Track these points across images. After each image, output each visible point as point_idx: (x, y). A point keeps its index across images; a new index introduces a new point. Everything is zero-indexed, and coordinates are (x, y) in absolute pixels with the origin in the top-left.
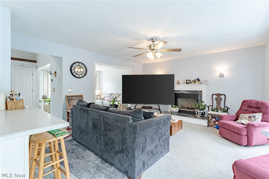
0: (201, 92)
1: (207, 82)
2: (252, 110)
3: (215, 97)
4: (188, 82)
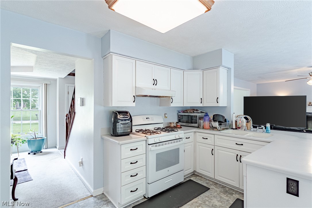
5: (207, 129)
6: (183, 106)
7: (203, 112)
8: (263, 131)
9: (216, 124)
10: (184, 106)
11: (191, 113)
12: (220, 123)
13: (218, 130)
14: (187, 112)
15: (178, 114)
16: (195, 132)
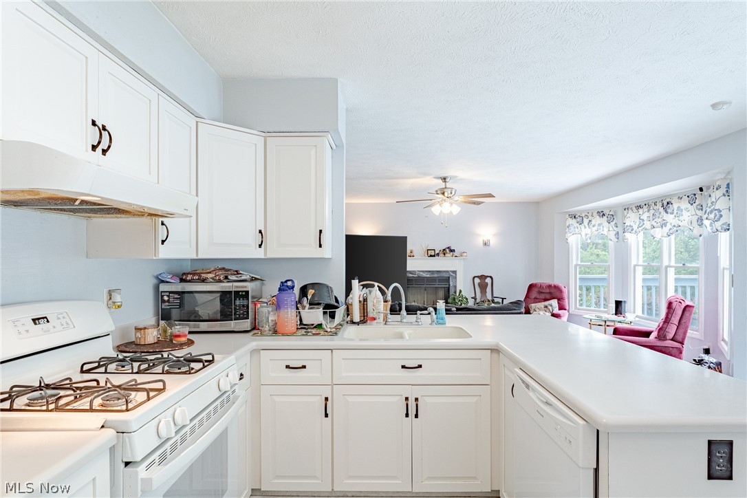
0: (455, 272)
1: (465, 254)
2: (543, 298)
3: (477, 281)
4: (432, 254)
5: (293, 334)
6: (194, 257)
7: (256, 279)
8: (433, 321)
9: (314, 316)
10: (201, 256)
11: (220, 281)
12: (330, 310)
13: (327, 332)
14: (204, 281)
15: (157, 288)
16: (256, 351)
